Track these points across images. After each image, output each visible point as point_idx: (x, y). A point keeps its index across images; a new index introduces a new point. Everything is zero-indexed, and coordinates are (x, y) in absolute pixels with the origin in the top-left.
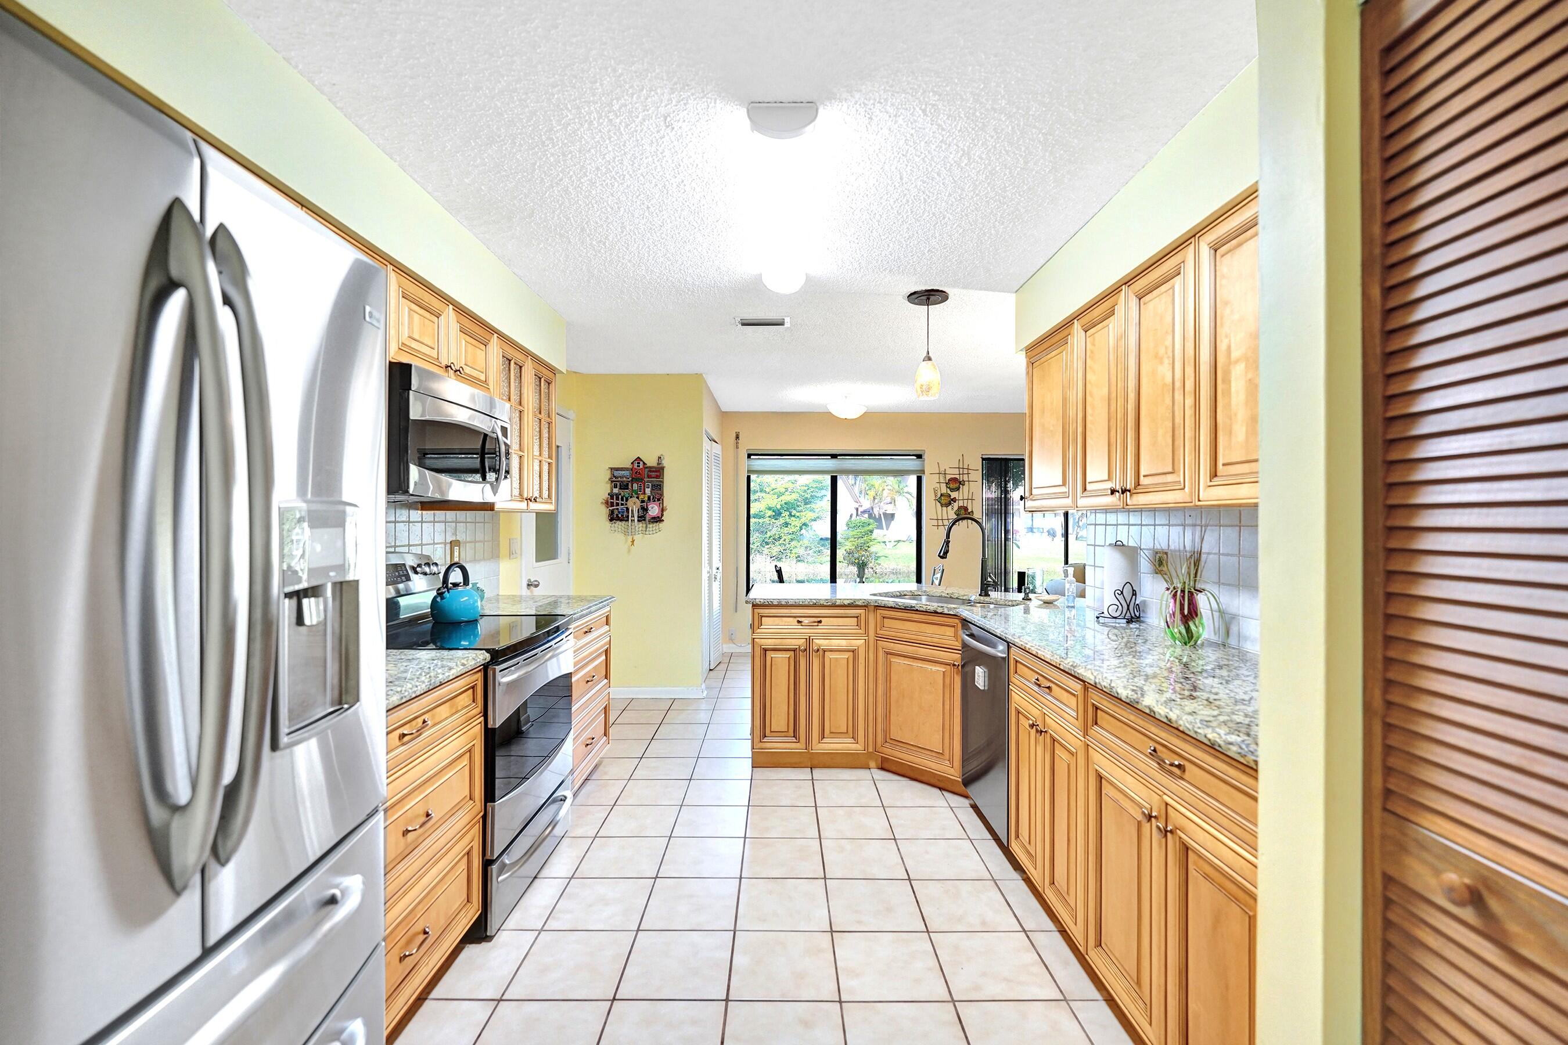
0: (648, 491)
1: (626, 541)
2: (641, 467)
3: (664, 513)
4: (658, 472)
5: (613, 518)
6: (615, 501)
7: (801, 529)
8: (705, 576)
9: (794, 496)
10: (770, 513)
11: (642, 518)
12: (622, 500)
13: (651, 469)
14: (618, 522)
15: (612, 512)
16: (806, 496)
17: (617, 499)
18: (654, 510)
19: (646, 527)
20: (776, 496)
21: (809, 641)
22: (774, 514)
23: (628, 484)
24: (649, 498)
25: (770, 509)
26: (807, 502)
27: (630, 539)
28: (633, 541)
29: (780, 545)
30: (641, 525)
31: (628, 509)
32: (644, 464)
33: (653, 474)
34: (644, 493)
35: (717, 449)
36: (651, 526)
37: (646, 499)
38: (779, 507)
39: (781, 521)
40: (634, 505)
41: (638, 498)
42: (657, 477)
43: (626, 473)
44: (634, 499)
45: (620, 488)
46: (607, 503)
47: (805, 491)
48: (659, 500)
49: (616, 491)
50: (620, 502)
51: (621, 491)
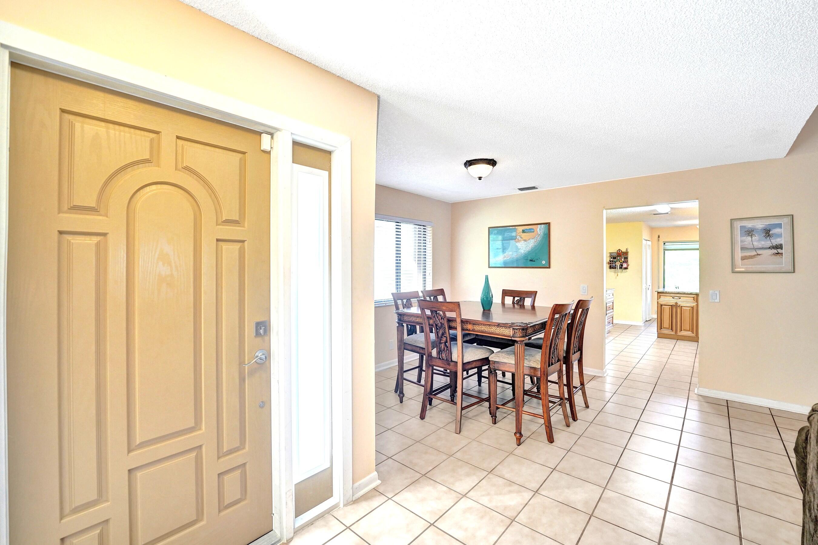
0: (623, 259)
1: (615, 275)
2: (620, 252)
3: (629, 266)
4: (626, 253)
5: (610, 267)
6: (611, 263)
8: (644, 287)
11: (621, 268)
12: (614, 262)
13: (624, 253)
14: (612, 269)
15: (610, 266)
17: (612, 262)
18: (625, 265)
19: (622, 271)
21: (676, 303)
23: (616, 257)
24: (623, 262)
27: (616, 274)
28: (617, 275)
30: (620, 270)
31: (616, 265)
32: (621, 251)
33: (625, 254)
34: (622, 260)
35: (649, 243)
36: (624, 270)
37: (622, 262)
40: (618, 264)
41: (619, 262)
42: (626, 255)
43: (616, 254)
44: (618, 262)
45: (613, 259)
46: (609, 263)
48: (627, 262)
49: (612, 259)
50: (613, 263)
51: (613, 260)
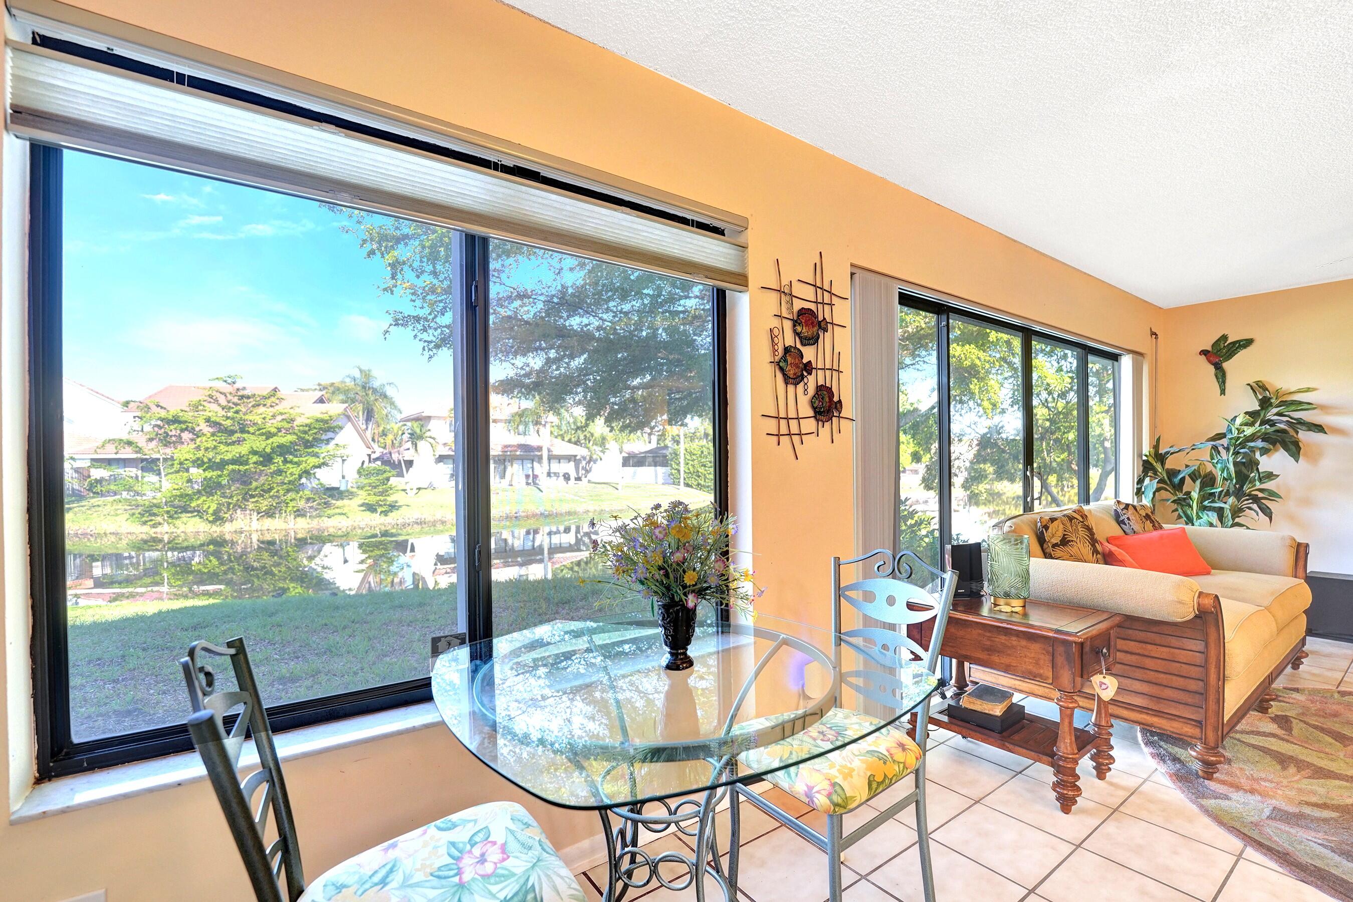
7: (300, 477)
9: (291, 438)
10: (255, 458)
16: (307, 437)
20: (264, 437)
22: (261, 459)
25: (254, 452)
26: (308, 445)
29: (271, 497)
38: (268, 450)
39: (273, 468)
47: (305, 432)
